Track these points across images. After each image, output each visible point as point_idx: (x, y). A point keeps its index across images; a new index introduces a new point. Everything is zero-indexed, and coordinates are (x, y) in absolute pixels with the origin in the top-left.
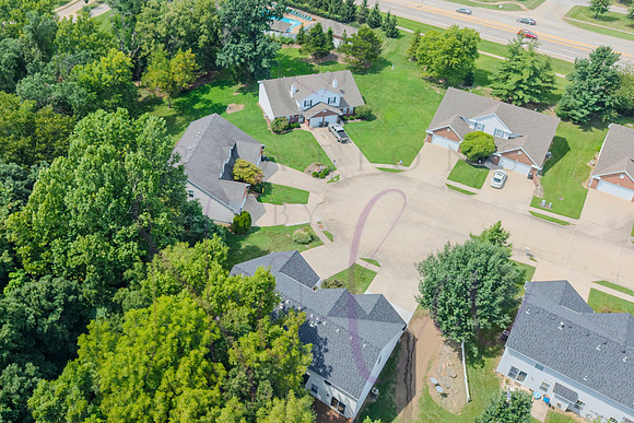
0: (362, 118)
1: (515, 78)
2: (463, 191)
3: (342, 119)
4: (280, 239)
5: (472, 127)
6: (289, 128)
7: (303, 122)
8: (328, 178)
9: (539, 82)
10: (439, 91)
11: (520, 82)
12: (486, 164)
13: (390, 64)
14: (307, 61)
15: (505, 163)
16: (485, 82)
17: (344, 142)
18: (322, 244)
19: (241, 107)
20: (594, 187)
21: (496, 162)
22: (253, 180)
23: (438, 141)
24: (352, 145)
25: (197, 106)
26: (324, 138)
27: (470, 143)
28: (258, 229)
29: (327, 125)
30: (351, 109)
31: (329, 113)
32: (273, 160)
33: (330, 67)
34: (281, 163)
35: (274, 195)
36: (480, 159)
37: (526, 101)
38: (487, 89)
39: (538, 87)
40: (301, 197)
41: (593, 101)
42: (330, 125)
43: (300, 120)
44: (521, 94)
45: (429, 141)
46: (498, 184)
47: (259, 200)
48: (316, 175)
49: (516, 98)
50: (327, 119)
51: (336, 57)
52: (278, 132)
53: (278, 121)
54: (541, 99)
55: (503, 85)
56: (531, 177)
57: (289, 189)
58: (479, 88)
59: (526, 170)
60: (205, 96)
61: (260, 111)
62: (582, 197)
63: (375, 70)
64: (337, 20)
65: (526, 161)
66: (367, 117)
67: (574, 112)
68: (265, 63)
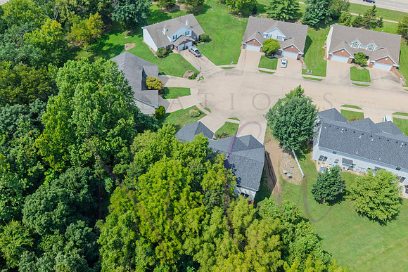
0: (205, 41)
1: (280, 7)
2: (268, 72)
3: (194, 43)
4: (183, 117)
5: (265, 37)
6: (167, 54)
7: (174, 48)
8: (197, 78)
9: (292, 7)
10: (240, 19)
11: (283, 9)
12: (275, 56)
13: (209, 7)
14: (162, 11)
15: (285, 53)
16: (263, 11)
17: (199, 57)
18: (206, 115)
19: (134, 45)
20: (329, 59)
21: (280, 54)
22: (160, 88)
23: (249, 47)
24: (204, 57)
25: (105, 48)
26: (188, 57)
27: (267, 46)
28: (169, 114)
29: (187, 48)
30: (198, 37)
31: (188, 41)
32: (163, 74)
33: (177, 13)
34: (169, 75)
35: (171, 93)
36: (272, 54)
37: (287, 18)
38: (265, 14)
39: (292, 10)
40: (187, 92)
41: (321, 14)
42: (190, 48)
43: (172, 48)
44: (284, 14)
45: (244, 48)
46: (284, 66)
47: (164, 98)
48: (190, 78)
49: (281, 17)
50: (187, 44)
51: (179, 7)
52: (162, 57)
53: (160, 50)
54: (293, 16)
55: (273, 12)
56: (298, 59)
57: (178, 88)
58: (260, 15)
59: (296, 56)
60: (107, 41)
61: (146, 46)
62: (325, 65)
63: (203, 12)
65: (295, 51)
66: (207, 40)
67: (311, 21)
68: (144, 16)
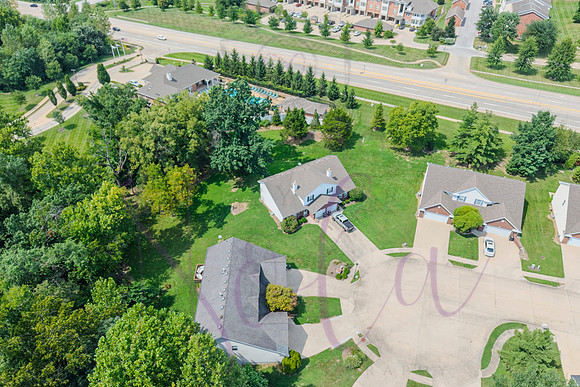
0: (357, 200)
2: (465, 266)
3: (341, 205)
4: (332, 369)
5: (454, 199)
6: (298, 227)
7: (308, 215)
10: (408, 159)
11: (478, 147)
12: (474, 233)
13: (359, 137)
16: (443, 145)
17: (350, 231)
18: (372, 362)
19: (245, 206)
20: (565, 242)
21: (480, 228)
23: (429, 216)
28: (308, 360)
29: (329, 214)
30: (346, 193)
31: (330, 204)
32: (294, 266)
33: (311, 146)
34: (303, 268)
35: (308, 311)
37: (485, 163)
38: (445, 151)
39: (491, 150)
40: (334, 307)
43: (305, 214)
44: (479, 157)
47: (297, 323)
48: (340, 277)
50: (329, 209)
52: (290, 233)
53: (287, 221)
54: (493, 159)
56: (512, 240)
57: (320, 299)
58: (439, 152)
59: (507, 234)
60: (204, 197)
62: (558, 253)
63: (350, 145)
64: (300, 96)
65: (508, 226)
68: (261, 163)
